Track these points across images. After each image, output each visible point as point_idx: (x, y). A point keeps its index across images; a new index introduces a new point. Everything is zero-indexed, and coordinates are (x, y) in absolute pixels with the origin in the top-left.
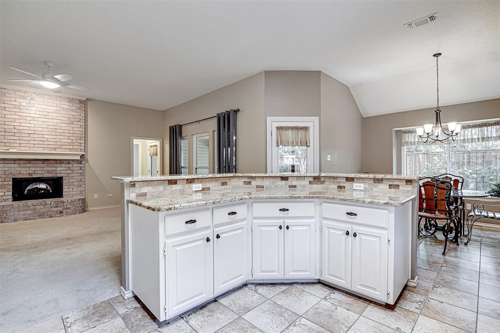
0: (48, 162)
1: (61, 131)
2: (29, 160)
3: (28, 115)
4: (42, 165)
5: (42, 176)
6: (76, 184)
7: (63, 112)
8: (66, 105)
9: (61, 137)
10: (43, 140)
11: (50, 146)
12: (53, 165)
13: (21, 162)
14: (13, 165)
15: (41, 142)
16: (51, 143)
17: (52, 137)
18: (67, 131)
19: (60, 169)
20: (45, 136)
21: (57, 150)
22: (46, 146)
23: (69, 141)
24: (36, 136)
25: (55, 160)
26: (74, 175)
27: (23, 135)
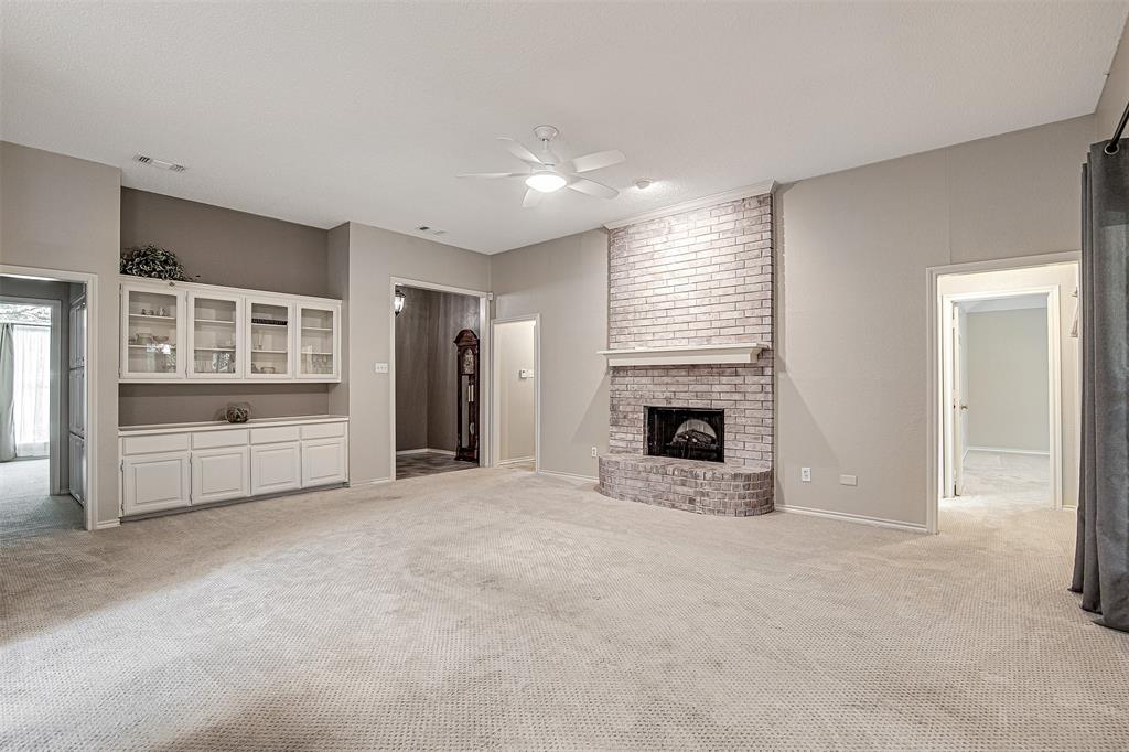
0: (696, 372)
1: (720, 292)
2: (667, 369)
3: (664, 269)
4: (686, 379)
5: (685, 405)
6: (751, 430)
7: (725, 243)
8: (728, 221)
9: (720, 308)
10: (688, 318)
11: (700, 334)
12: (705, 380)
13: (656, 373)
14: (644, 380)
15: (685, 326)
16: (701, 325)
17: (703, 309)
18: (732, 290)
19: (716, 388)
20: (692, 311)
21: (714, 341)
22: (693, 334)
23: (736, 314)
24: (677, 312)
25: (709, 366)
26: (748, 405)
27: (658, 314)
